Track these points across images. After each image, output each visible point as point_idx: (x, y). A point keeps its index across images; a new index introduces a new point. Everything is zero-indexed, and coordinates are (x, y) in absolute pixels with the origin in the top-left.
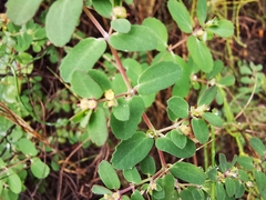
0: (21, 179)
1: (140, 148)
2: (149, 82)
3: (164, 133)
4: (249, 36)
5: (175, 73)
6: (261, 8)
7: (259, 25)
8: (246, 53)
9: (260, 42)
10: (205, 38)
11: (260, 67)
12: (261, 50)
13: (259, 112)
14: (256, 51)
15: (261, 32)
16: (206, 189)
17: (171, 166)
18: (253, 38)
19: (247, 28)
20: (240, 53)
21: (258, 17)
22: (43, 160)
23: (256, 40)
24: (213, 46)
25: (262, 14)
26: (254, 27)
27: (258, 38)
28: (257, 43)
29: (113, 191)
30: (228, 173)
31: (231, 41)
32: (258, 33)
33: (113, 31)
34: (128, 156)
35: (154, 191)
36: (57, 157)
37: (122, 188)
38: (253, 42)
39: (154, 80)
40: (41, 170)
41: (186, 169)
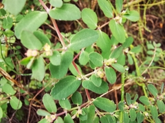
0: (3, 110)
1: (71, 86)
2: (77, 42)
3: (88, 77)
4: (154, 27)
5: (94, 37)
6: (162, 10)
7: (160, 20)
8: (152, 37)
9: (161, 31)
10: (121, 21)
11: (159, 45)
12: (161, 36)
13: (159, 74)
14: (158, 36)
15: (161, 25)
16: (117, 116)
17: (94, 100)
18: (156, 28)
19: (152, 22)
20: (148, 37)
21: (159, 15)
22: (18, 98)
23: (158, 30)
24: (131, 31)
25: (161, 14)
26: (156, 22)
27: (159, 28)
28: (159, 31)
29: (52, 114)
30: (131, 106)
31: (143, 30)
32: (159, 25)
33: (53, 7)
34: (62, 91)
35: (80, 115)
36: (28, 97)
37: (58, 112)
38: (156, 31)
39: (80, 41)
40: (16, 104)
41: (103, 102)
